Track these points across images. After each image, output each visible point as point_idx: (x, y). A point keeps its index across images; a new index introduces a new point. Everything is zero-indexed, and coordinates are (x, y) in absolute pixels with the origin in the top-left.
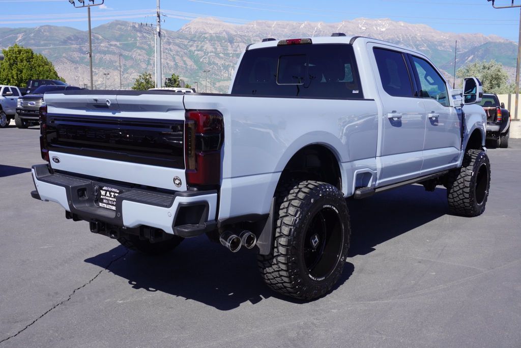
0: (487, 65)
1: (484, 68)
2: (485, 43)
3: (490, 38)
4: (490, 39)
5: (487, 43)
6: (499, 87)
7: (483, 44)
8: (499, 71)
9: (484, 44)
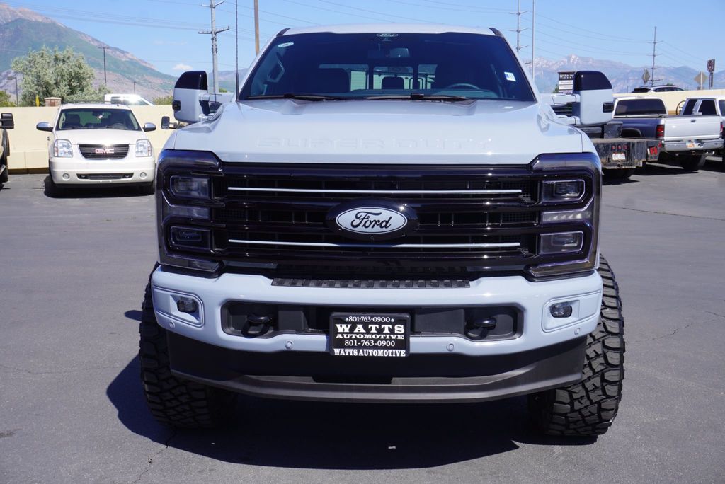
0: (60, 55)
1: (56, 59)
2: (13, 19)
3: (20, 12)
4: (20, 14)
5: (16, 20)
6: (82, 90)
7: (10, 21)
8: (80, 67)
9: (12, 22)
